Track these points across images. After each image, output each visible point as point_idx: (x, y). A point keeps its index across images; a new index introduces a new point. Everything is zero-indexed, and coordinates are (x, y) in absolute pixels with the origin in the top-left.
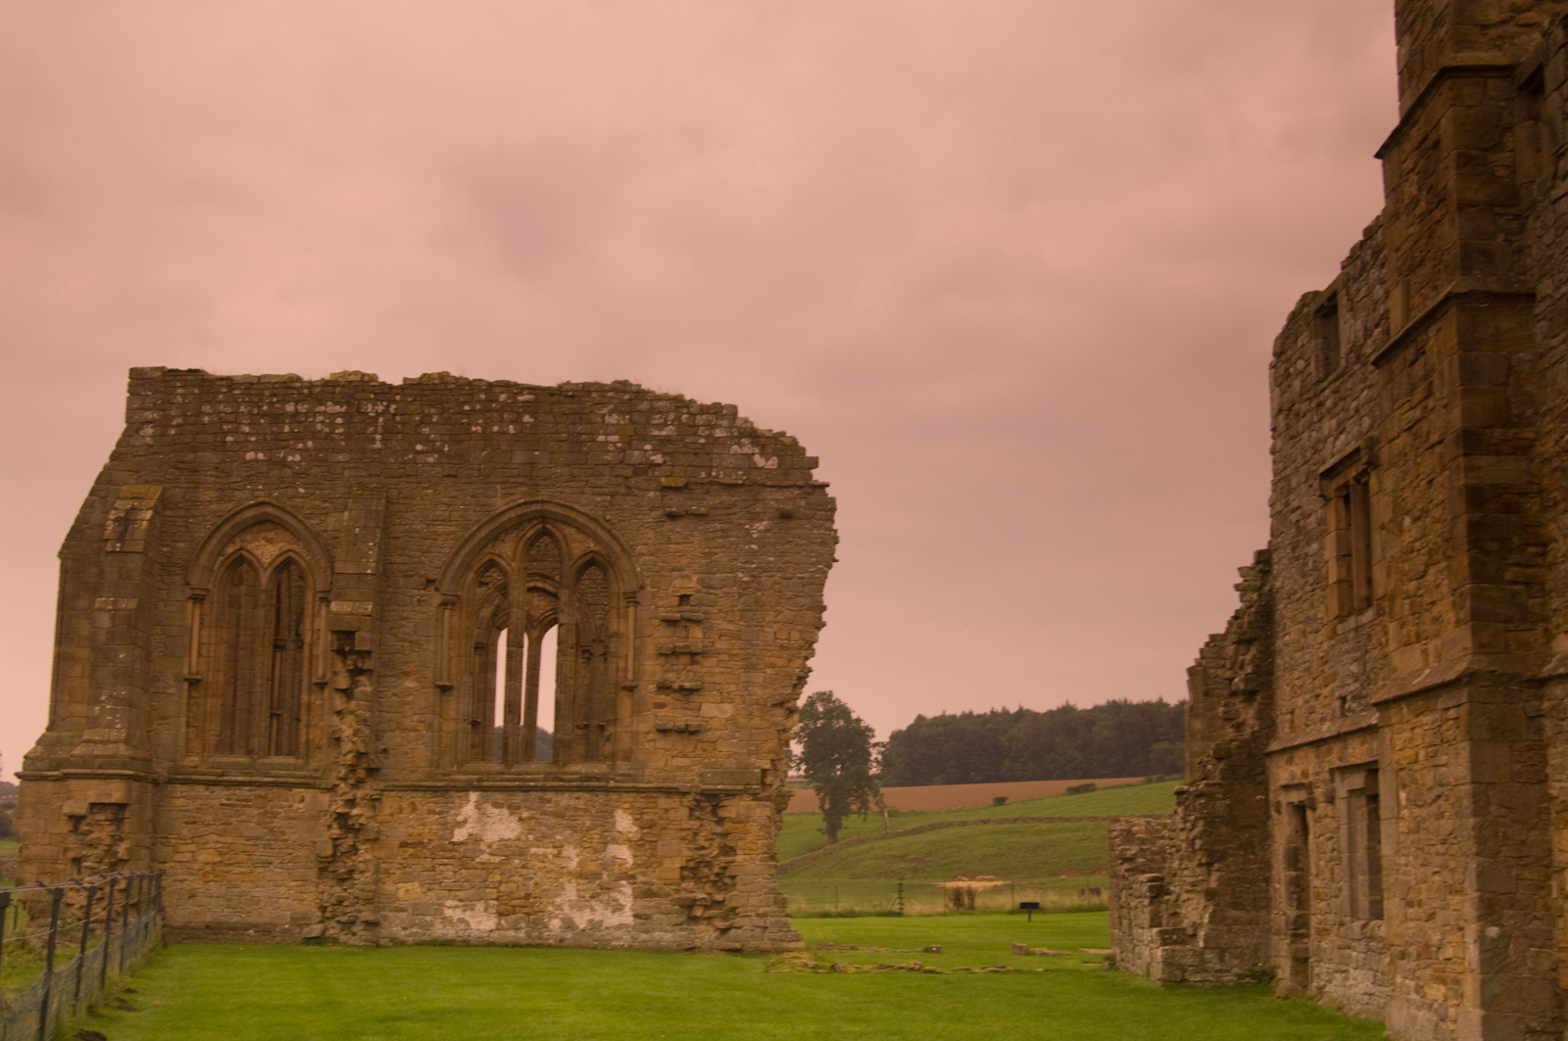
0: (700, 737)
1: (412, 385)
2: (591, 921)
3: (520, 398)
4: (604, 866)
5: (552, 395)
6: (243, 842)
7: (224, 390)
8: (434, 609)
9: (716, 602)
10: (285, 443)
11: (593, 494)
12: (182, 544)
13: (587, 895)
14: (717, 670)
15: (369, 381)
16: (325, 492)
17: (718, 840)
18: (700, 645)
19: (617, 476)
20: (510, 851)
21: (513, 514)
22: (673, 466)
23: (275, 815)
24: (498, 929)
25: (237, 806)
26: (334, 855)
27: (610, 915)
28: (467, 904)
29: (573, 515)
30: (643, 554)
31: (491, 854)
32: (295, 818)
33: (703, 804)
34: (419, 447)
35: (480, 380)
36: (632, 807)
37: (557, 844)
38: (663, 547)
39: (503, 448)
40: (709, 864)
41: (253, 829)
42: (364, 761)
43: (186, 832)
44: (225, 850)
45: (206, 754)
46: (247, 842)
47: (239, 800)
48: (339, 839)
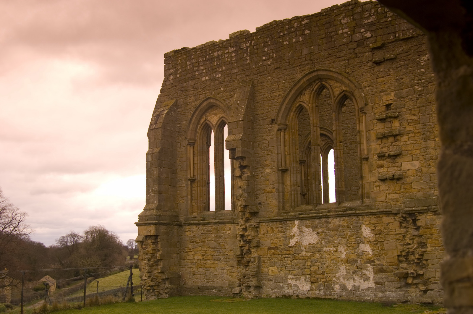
0: (403, 181)
1: (259, 30)
2: (354, 286)
3: (303, 23)
4: (358, 256)
5: (317, 17)
6: (210, 250)
7: (194, 53)
8: (275, 133)
9: (405, 105)
10: (215, 70)
11: (339, 61)
12: (184, 122)
13: (351, 272)
14: (408, 143)
15: (243, 34)
16: (230, 88)
17: (417, 239)
18: (397, 130)
19: (349, 49)
20: (315, 249)
21: (305, 80)
22: (376, 37)
23: (221, 237)
24: (311, 290)
25: (207, 234)
26: (241, 254)
27: (363, 282)
28: (297, 277)
29: (331, 74)
30: (366, 87)
31: (306, 252)
32: (228, 238)
33: (408, 219)
34: (264, 58)
35: (286, 19)
36: (370, 223)
37: (336, 245)
38: (375, 81)
39: (298, 49)
40: (413, 253)
41: (213, 244)
42: (247, 209)
43: (190, 246)
44: (204, 253)
45: (199, 212)
46: (212, 250)
47: (208, 231)
48: (243, 247)
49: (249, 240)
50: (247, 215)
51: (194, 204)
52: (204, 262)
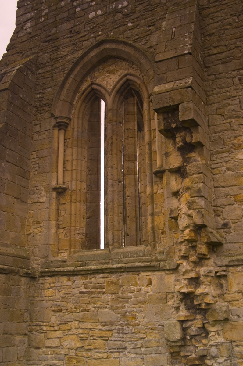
41: (108, 314)
42: (203, 235)
43: (54, 319)
44: (84, 335)
45: (72, 250)
46: (103, 328)
47: (95, 288)
48: (187, 321)
49: (208, 304)
50: (203, 249)
51: (61, 236)
52: (84, 354)
